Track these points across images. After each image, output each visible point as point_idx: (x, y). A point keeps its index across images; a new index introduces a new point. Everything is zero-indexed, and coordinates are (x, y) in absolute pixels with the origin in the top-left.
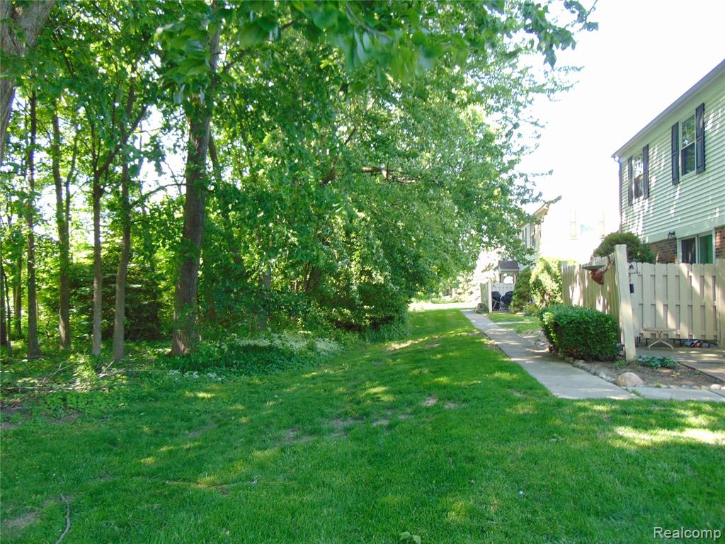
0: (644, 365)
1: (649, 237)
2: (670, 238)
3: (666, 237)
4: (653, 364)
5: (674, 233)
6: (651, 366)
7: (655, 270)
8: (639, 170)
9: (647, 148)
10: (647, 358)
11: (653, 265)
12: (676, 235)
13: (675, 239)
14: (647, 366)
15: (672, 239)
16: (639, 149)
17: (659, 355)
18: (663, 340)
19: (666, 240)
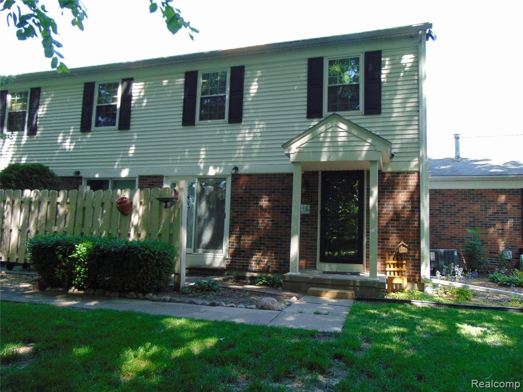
2: (75, 176)
3: (71, 175)
12: (81, 175)
13: (81, 178)
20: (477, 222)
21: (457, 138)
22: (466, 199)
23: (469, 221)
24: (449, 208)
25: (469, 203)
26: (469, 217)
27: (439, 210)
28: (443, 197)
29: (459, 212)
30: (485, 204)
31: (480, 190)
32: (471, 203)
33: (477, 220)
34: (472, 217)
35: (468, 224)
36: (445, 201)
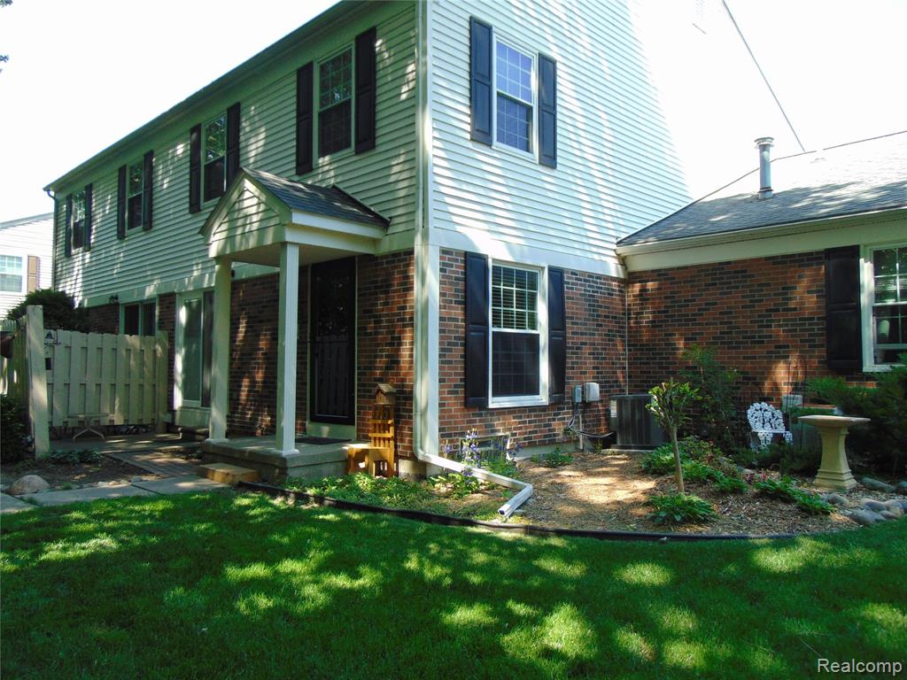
0: (58, 462)
1: (89, 300)
2: (112, 302)
3: (108, 302)
4: (69, 460)
5: (116, 298)
6: (68, 463)
7: (87, 341)
8: (80, 214)
9: (89, 188)
10: (63, 453)
11: (85, 334)
12: (119, 300)
13: (117, 304)
14: (62, 463)
15: (113, 304)
16: (79, 188)
17: (79, 448)
18: (92, 428)
19: (107, 305)
20: (737, 333)
21: (764, 146)
22: (715, 284)
23: (721, 333)
24: (682, 306)
25: (721, 294)
26: (721, 323)
27: (665, 312)
28: (671, 284)
29: (702, 315)
30: (751, 291)
31: (745, 261)
32: (725, 293)
33: (735, 328)
34: (726, 323)
35: (719, 338)
36: (676, 293)
